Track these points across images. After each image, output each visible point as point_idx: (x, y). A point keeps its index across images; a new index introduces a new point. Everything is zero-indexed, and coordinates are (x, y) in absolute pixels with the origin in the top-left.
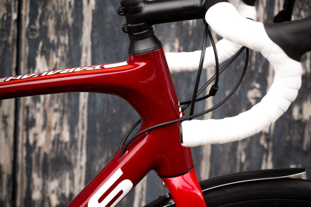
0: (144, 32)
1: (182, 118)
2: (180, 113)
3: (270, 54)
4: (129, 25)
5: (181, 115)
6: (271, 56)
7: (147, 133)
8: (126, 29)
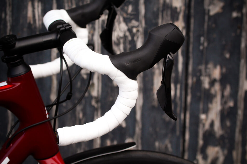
0: (18, 61)
1: (48, 118)
2: (46, 115)
3: (116, 77)
4: (7, 57)
5: (47, 116)
6: (116, 78)
7: (24, 131)
8: (5, 60)
